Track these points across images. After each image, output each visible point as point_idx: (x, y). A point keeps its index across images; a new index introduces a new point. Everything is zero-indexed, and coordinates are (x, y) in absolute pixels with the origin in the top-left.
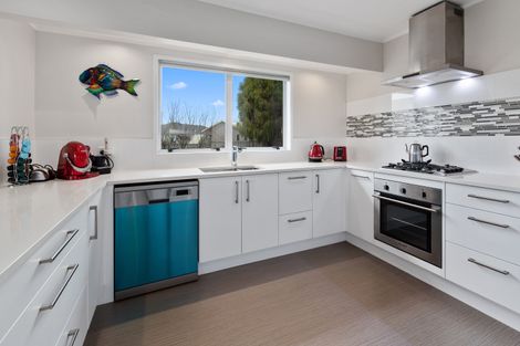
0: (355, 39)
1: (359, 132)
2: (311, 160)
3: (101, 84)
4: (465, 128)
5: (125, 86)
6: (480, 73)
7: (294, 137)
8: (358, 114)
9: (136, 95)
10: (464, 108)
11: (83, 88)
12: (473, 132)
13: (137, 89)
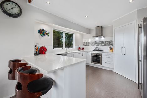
0: (83, 27)
1: (86, 45)
2: (79, 50)
3: (42, 33)
4: (103, 45)
5: (47, 34)
6: (104, 37)
7: (75, 46)
8: (86, 42)
9: (49, 36)
10: (103, 42)
11: (39, 34)
12: (104, 45)
13: (49, 35)
